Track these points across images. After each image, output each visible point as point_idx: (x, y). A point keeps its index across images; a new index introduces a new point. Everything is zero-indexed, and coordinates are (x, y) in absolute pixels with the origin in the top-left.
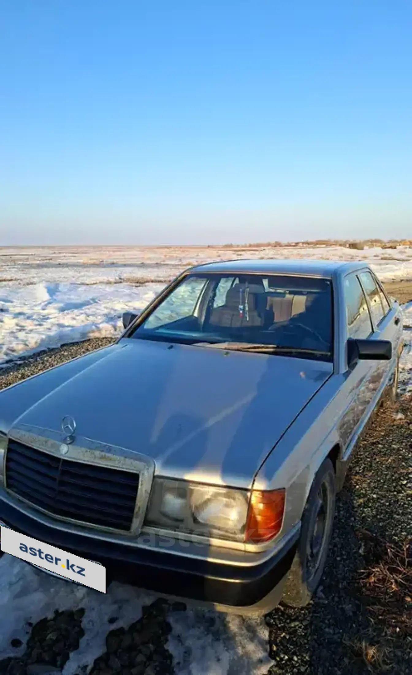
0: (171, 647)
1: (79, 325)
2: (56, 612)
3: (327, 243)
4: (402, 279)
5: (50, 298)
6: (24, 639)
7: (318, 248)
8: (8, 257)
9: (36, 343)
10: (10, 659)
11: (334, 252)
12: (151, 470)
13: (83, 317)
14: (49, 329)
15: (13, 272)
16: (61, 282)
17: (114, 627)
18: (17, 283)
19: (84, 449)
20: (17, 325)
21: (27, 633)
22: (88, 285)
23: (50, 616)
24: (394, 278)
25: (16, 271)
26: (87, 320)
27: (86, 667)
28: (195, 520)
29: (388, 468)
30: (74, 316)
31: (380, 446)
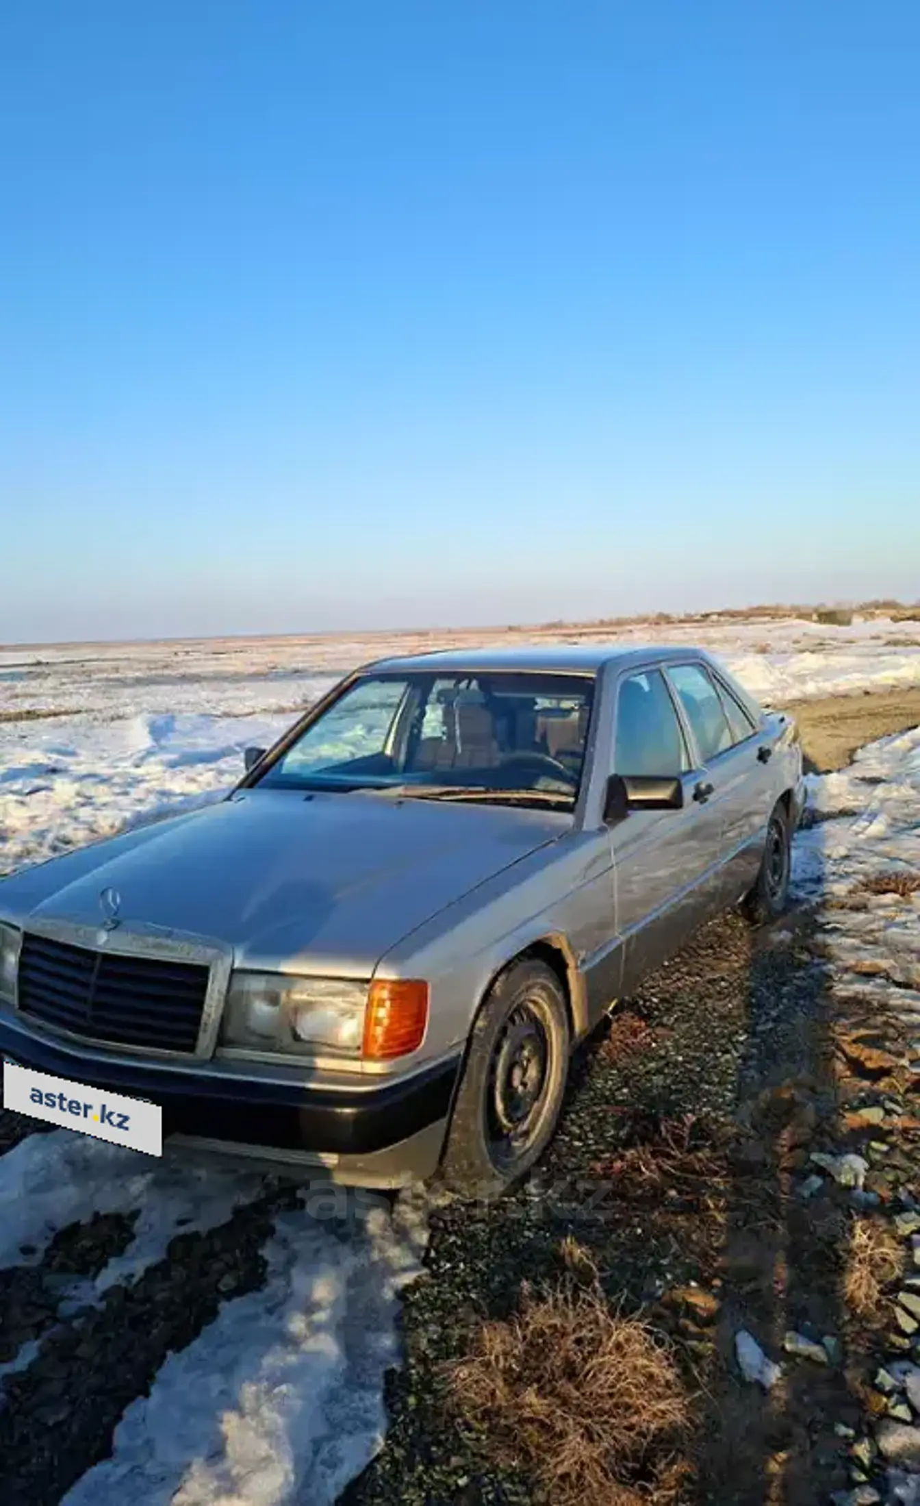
0: (268, 1252)
1: (199, 791)
2: (96, 1214)
3: (774, 613)
4: (913, 685)
5: (154, 744)
6: (42, 1246)
7: (753, 623)
8: (76, 667)
9: (112, 827)
10: (16, 1269)
11: (784, 633)
12: (228, 961)
13: (209, 776)
14: (140, 801)
15: (86, 695)
16: (181, 711)
17: (182, 1230)
18: (91, 718)
19: (130, 937)
20: (78, 794)
21: (46, 1238)
22: (236, 716)
23: (85, 1219)
24: (895, 683)
25: (90, 694)
26: (220, 782)
27: (132, 1276)
28: (296, 1037)
29: (722, 1018)
30: (192, 775)
31: (723, 984)
